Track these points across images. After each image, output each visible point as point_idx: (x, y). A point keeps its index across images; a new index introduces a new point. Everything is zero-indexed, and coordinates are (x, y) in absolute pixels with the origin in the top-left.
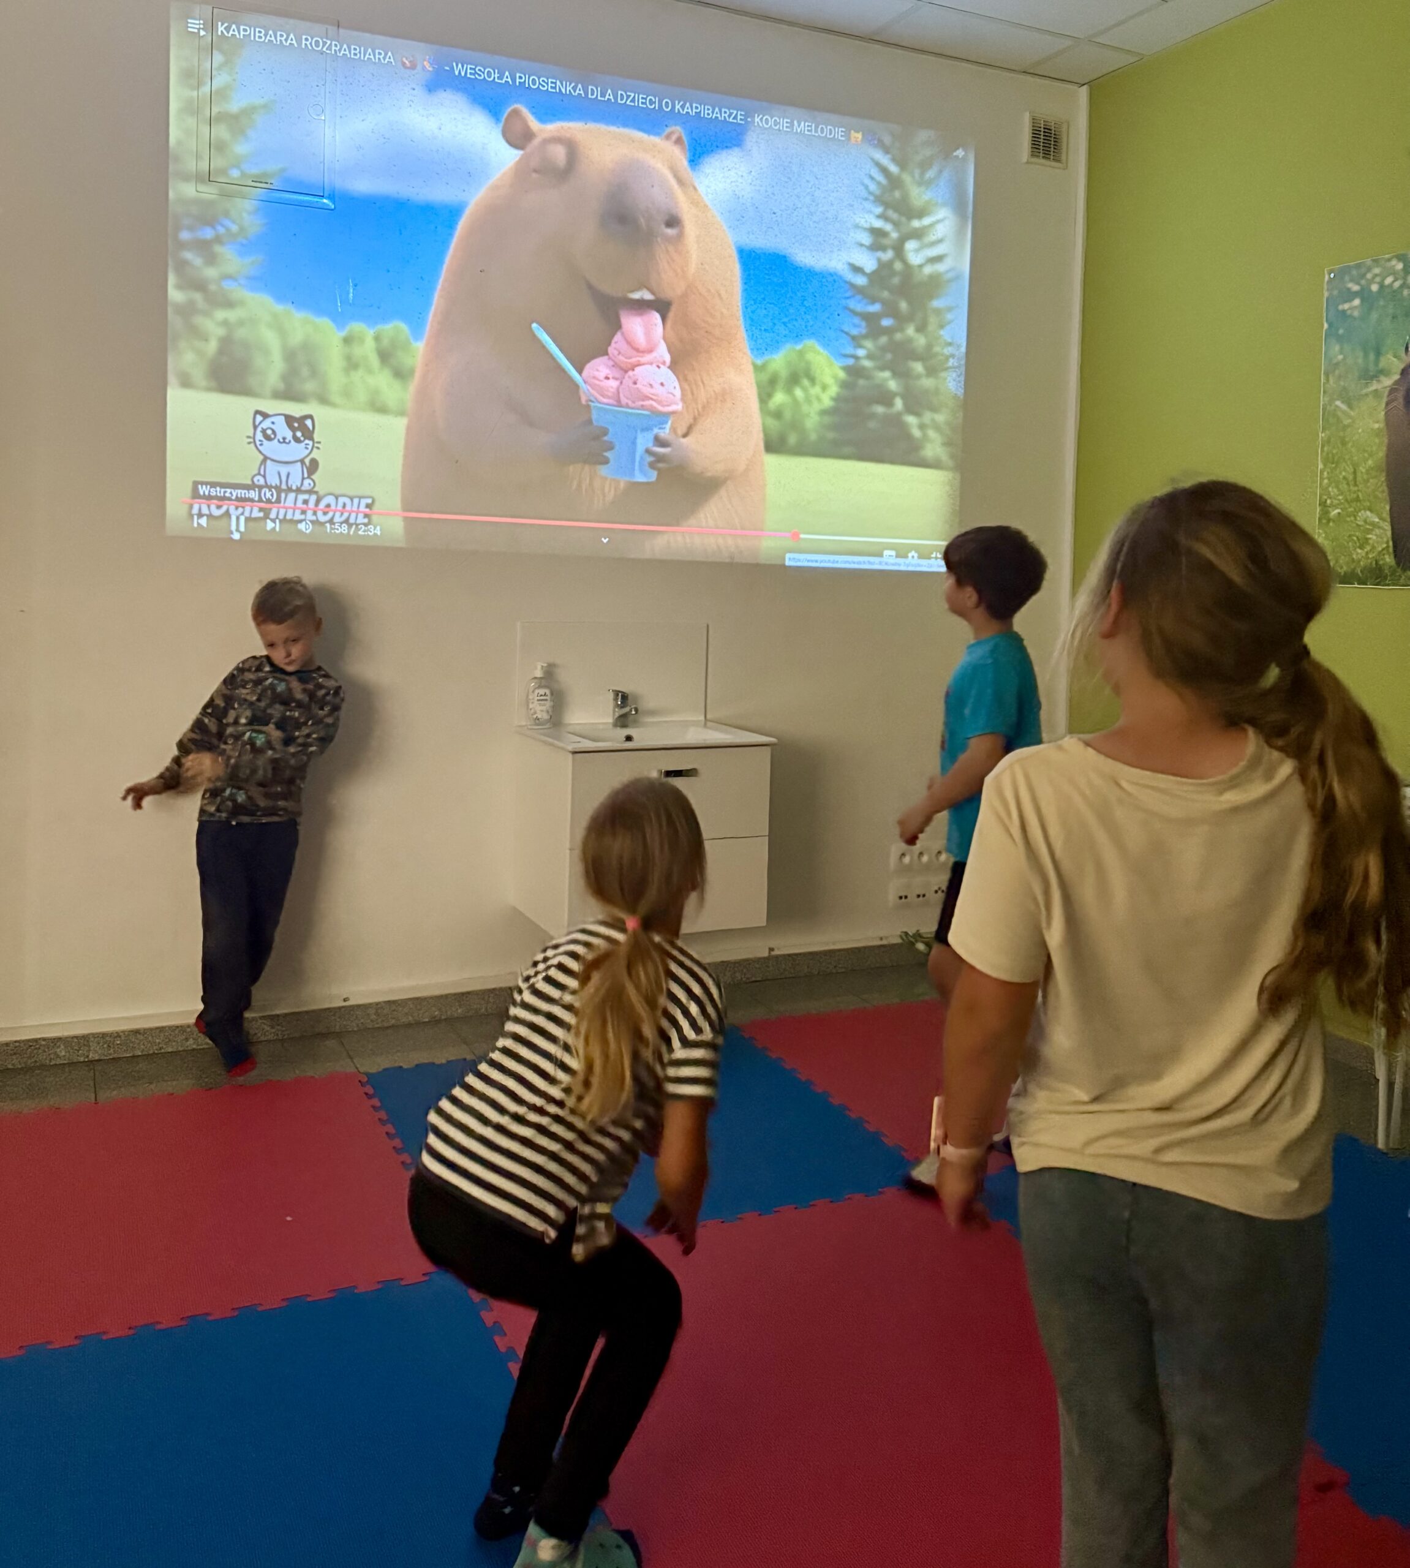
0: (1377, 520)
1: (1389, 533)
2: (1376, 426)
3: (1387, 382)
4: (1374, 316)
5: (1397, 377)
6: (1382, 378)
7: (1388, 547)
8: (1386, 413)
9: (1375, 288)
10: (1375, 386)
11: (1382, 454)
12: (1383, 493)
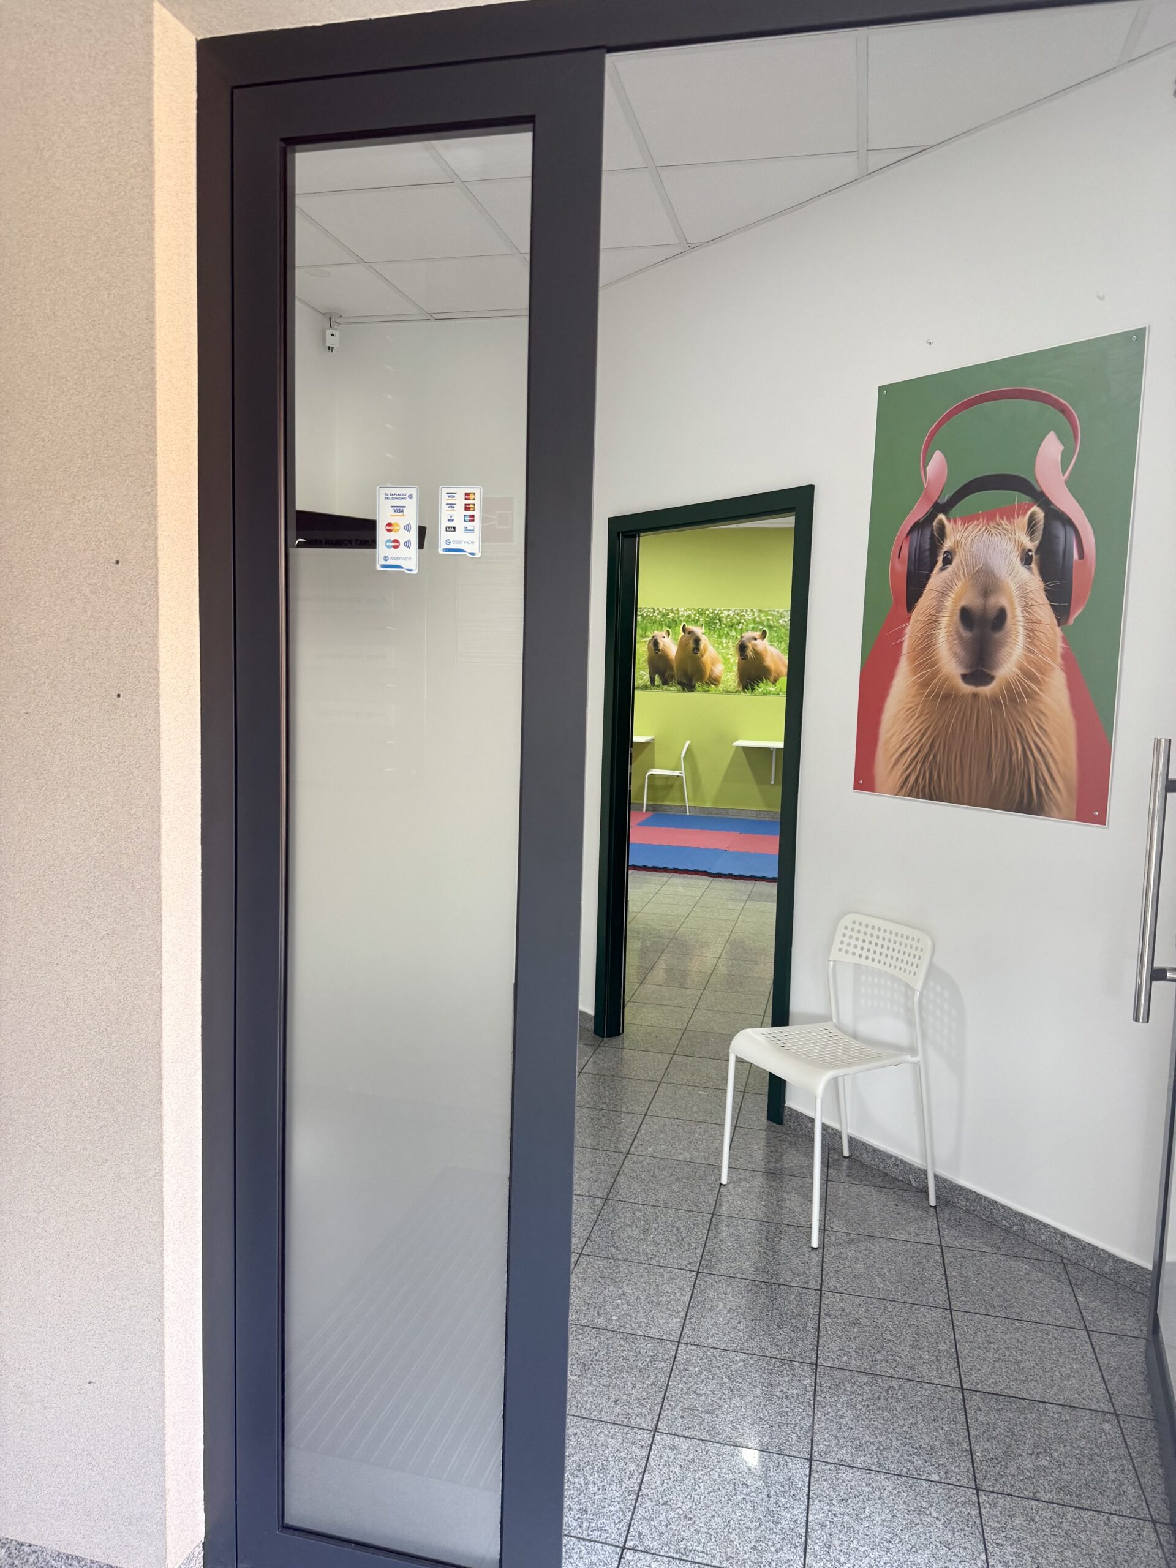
3: (648, 639)
4: (645, 622)
5: (651, 638)
9: (645, 615)
10: (644, 640)
11: (646, 657)
12: (647, 666)
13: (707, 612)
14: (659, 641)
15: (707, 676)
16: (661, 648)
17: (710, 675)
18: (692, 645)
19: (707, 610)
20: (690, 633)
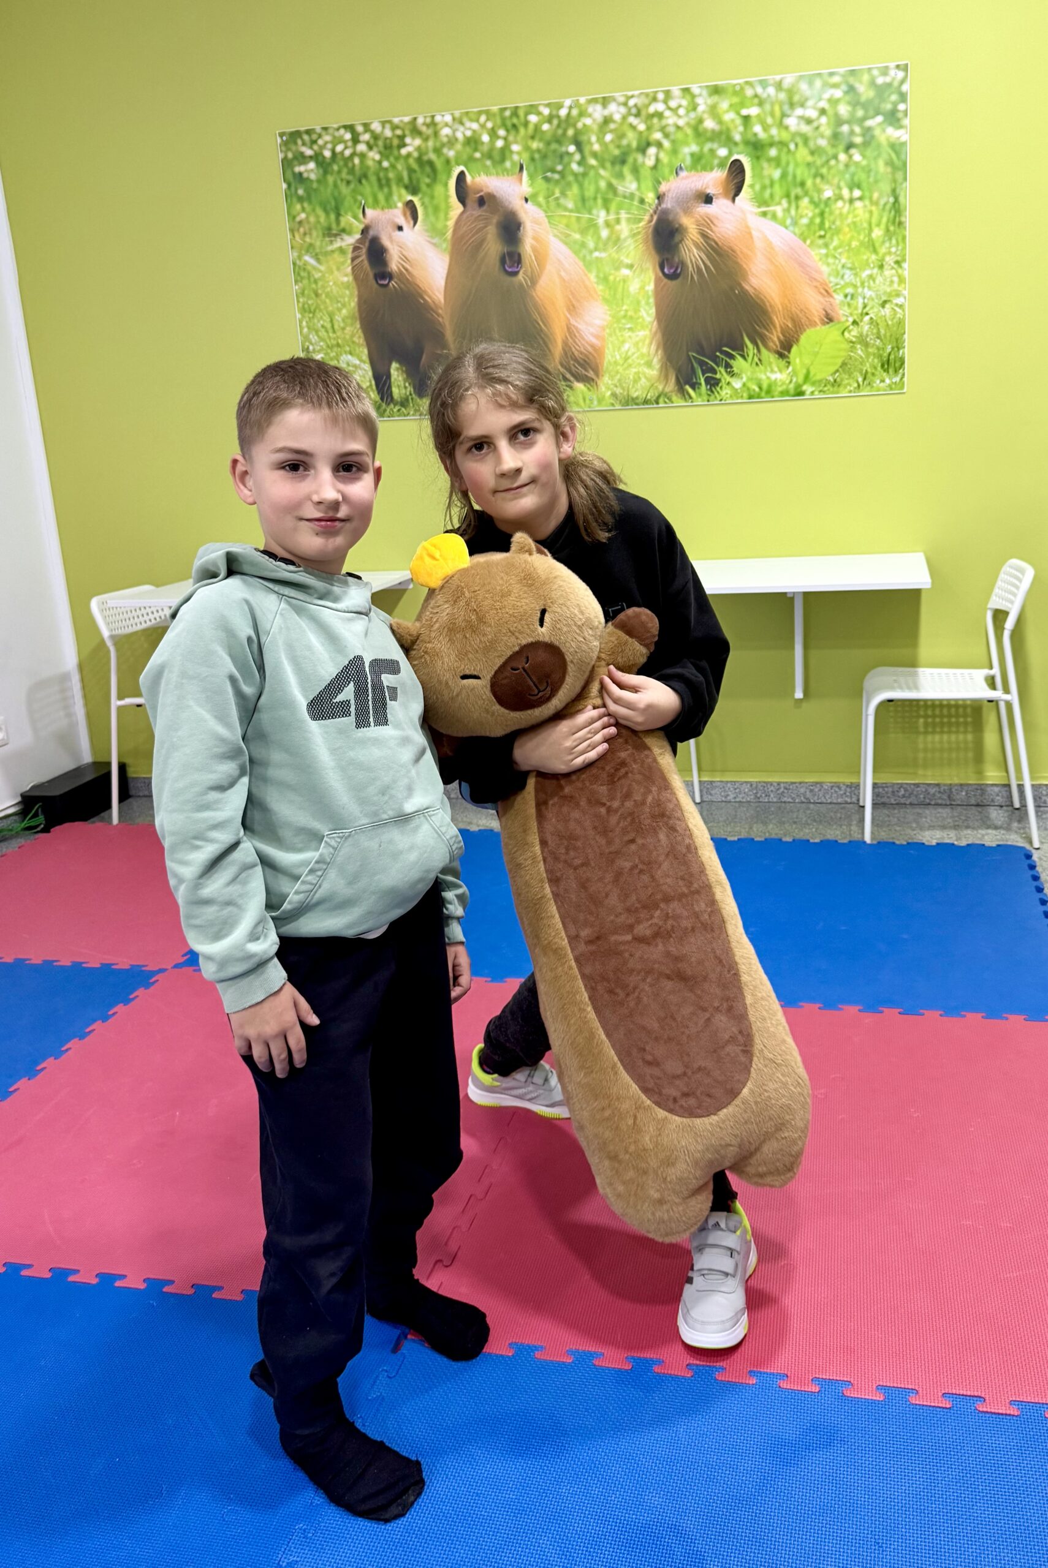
0: (358, 362)
2: (346, 279)
4: (330, 179)
5: (358, 236)
6: (345, 237)
8: (353, 268)
9: (327, 154)
10: (338, 244)
11: (353, 304)
13: (533, 118)
14: (386, 242)
15: (558, 350)
16: (394, 266)
17: (567, 352)
18: (494, 247)
19: (533, 109)
20: (481, 201)
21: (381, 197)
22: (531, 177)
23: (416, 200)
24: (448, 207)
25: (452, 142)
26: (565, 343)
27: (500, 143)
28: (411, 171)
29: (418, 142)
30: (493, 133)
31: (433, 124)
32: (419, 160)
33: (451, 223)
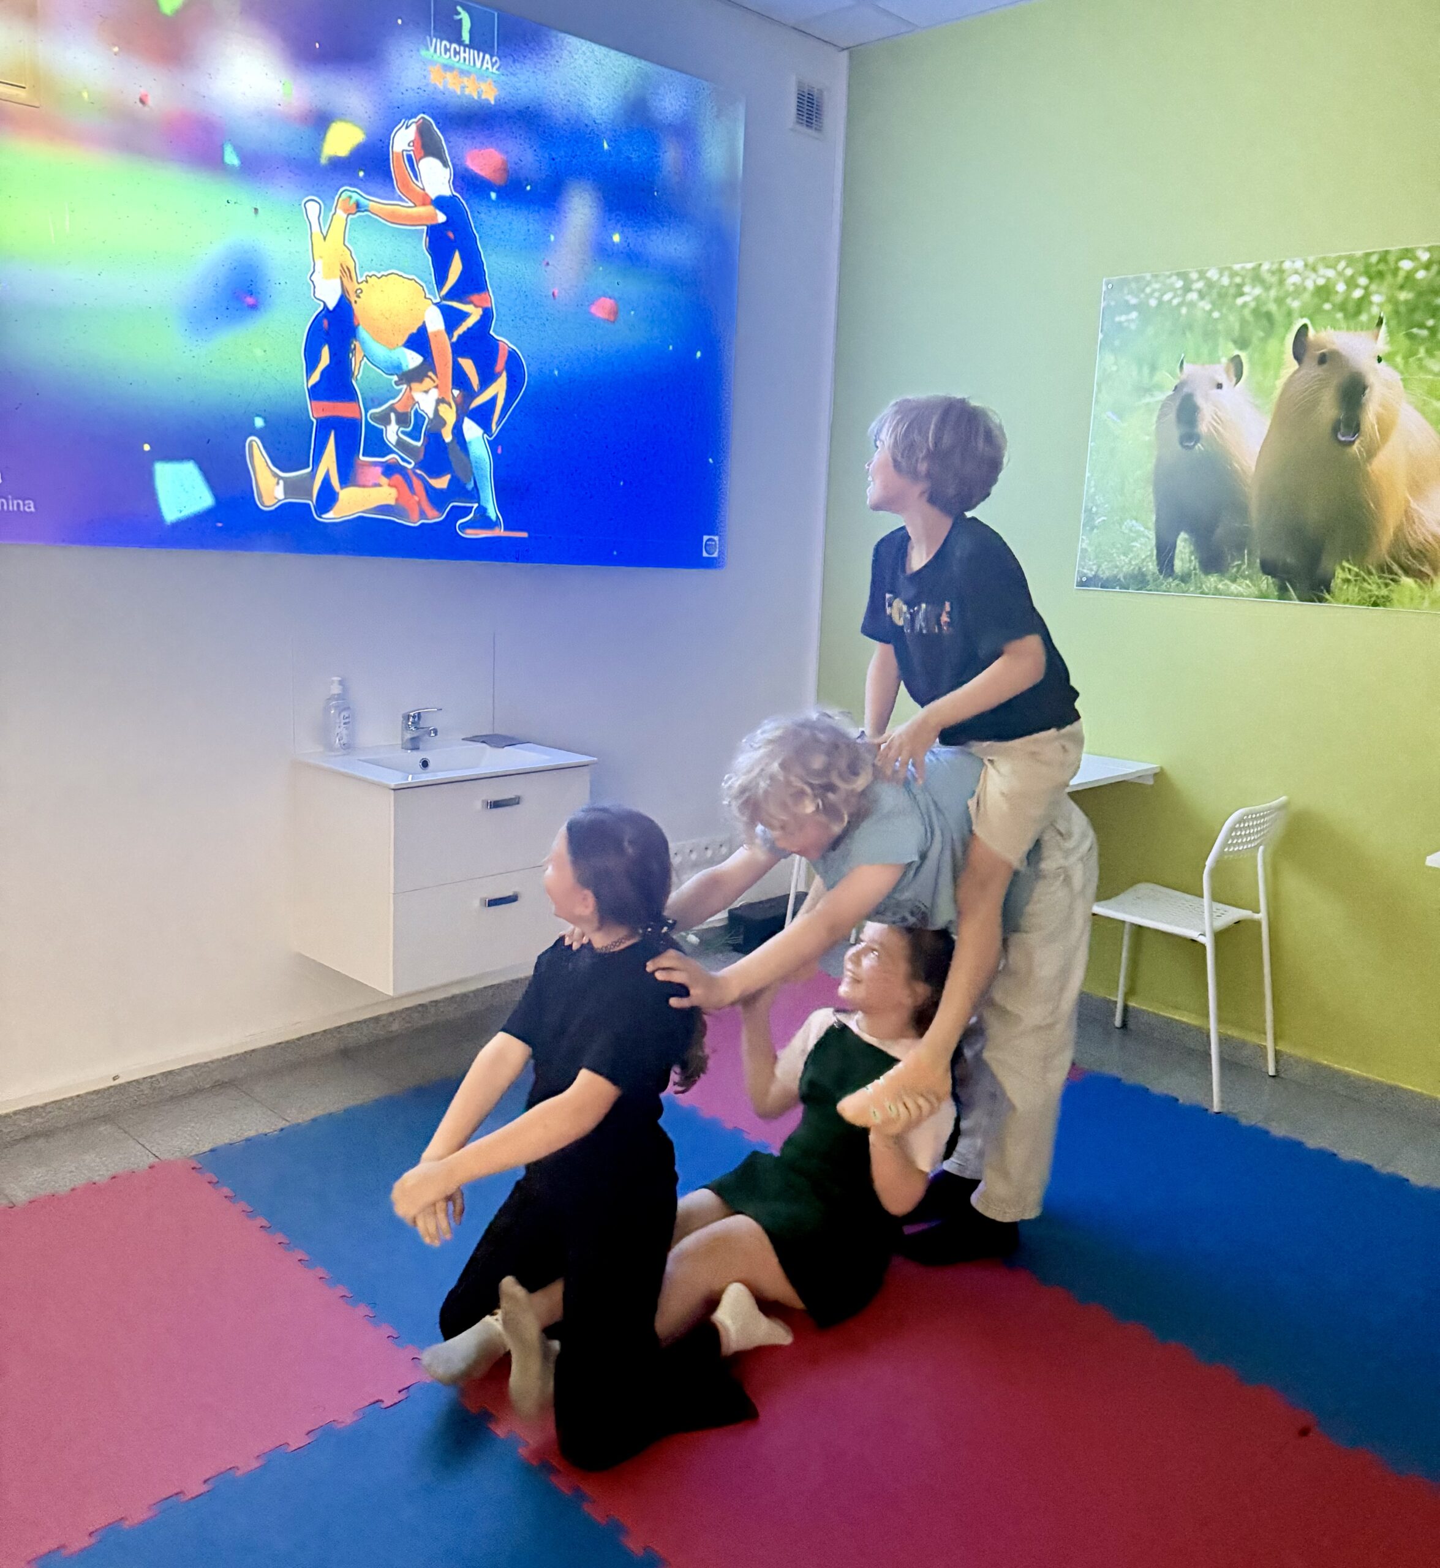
0: (1142, 529)
1: (1154, 542)
2: (1147, 438)
4: (1150, 331)
5: (1171, 393)
6: (1156, 393)
7: (1151, 556)
8: (1157, 427)
11: (1150, 466)
13: (1406, 265)
14: (1200, 401)
15: (1386, 537)
16: (1203, 428)
17: (1399, 539)
18: (1328, 410)
20: (1323, 360)
21: (1205, 351)
22: (1391, 333)
23: (1244, 356)
24: (1280, 365)
25: (1299, 290)
26: (1399, 529)
27: (1358, 294)
28: (1243, 322)
29: (1258, 291)
30: (1351, 283)
31: (1281, 271)
32: (1256, 312)
33: (1280, 384)
